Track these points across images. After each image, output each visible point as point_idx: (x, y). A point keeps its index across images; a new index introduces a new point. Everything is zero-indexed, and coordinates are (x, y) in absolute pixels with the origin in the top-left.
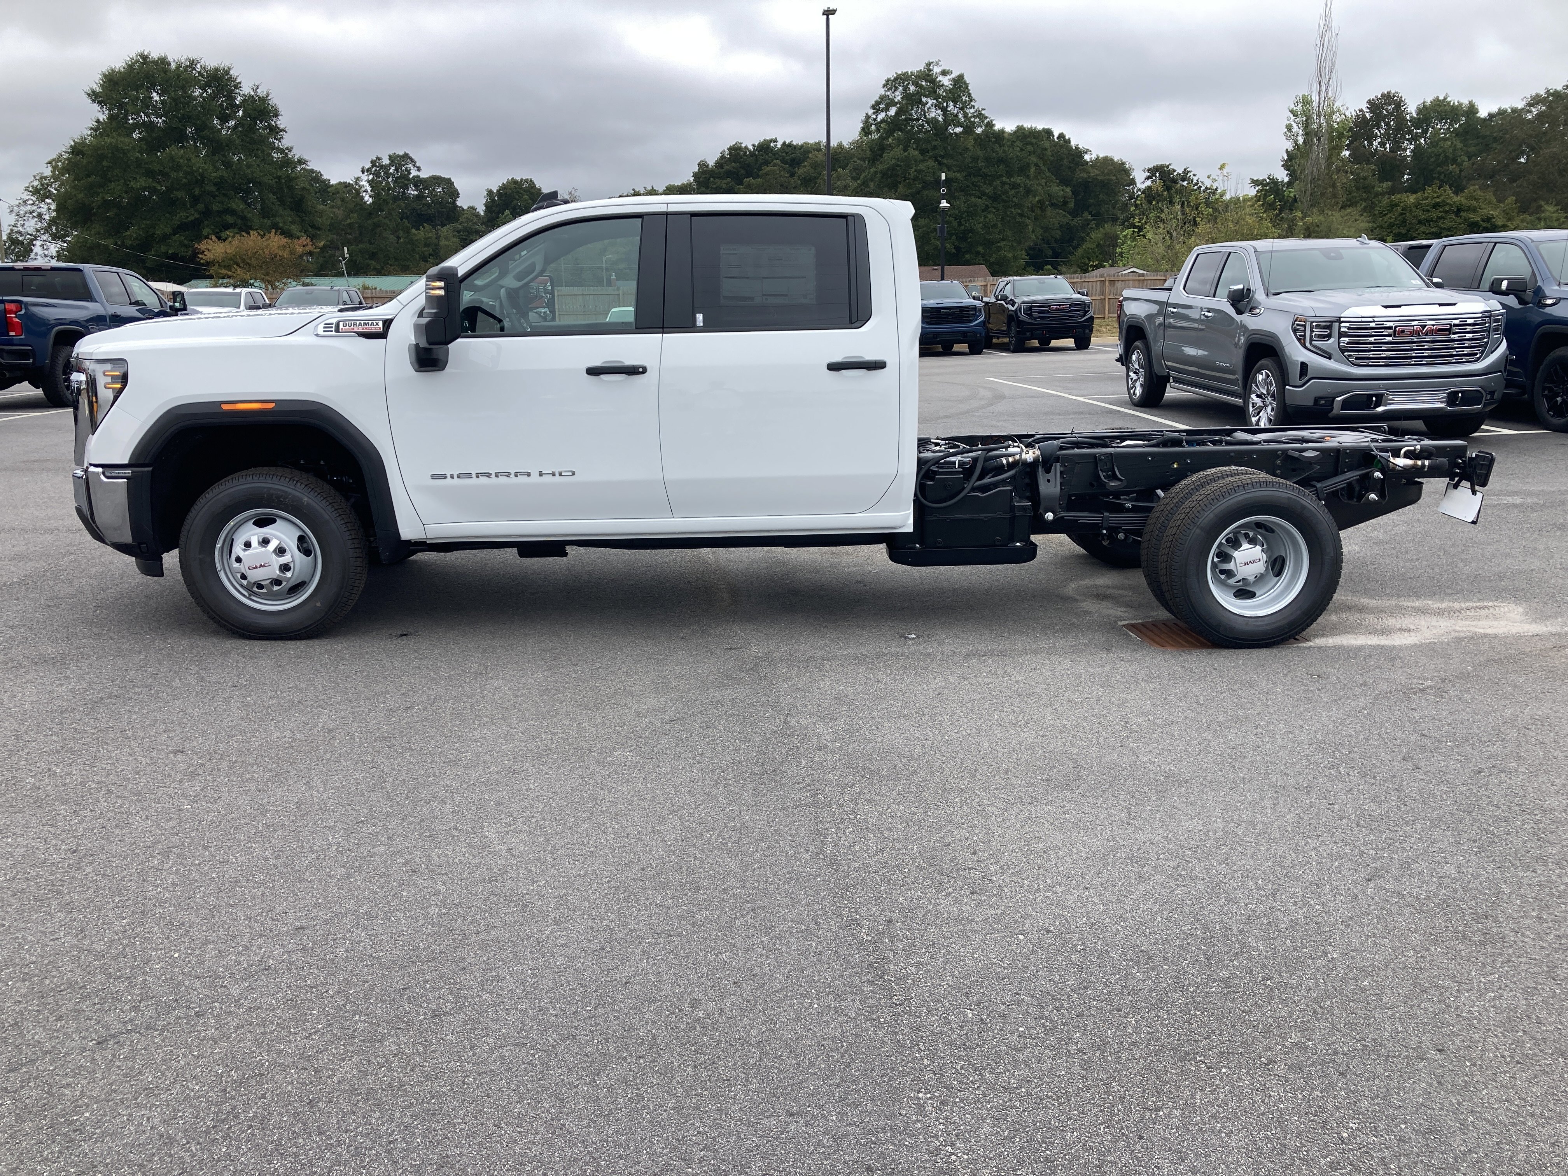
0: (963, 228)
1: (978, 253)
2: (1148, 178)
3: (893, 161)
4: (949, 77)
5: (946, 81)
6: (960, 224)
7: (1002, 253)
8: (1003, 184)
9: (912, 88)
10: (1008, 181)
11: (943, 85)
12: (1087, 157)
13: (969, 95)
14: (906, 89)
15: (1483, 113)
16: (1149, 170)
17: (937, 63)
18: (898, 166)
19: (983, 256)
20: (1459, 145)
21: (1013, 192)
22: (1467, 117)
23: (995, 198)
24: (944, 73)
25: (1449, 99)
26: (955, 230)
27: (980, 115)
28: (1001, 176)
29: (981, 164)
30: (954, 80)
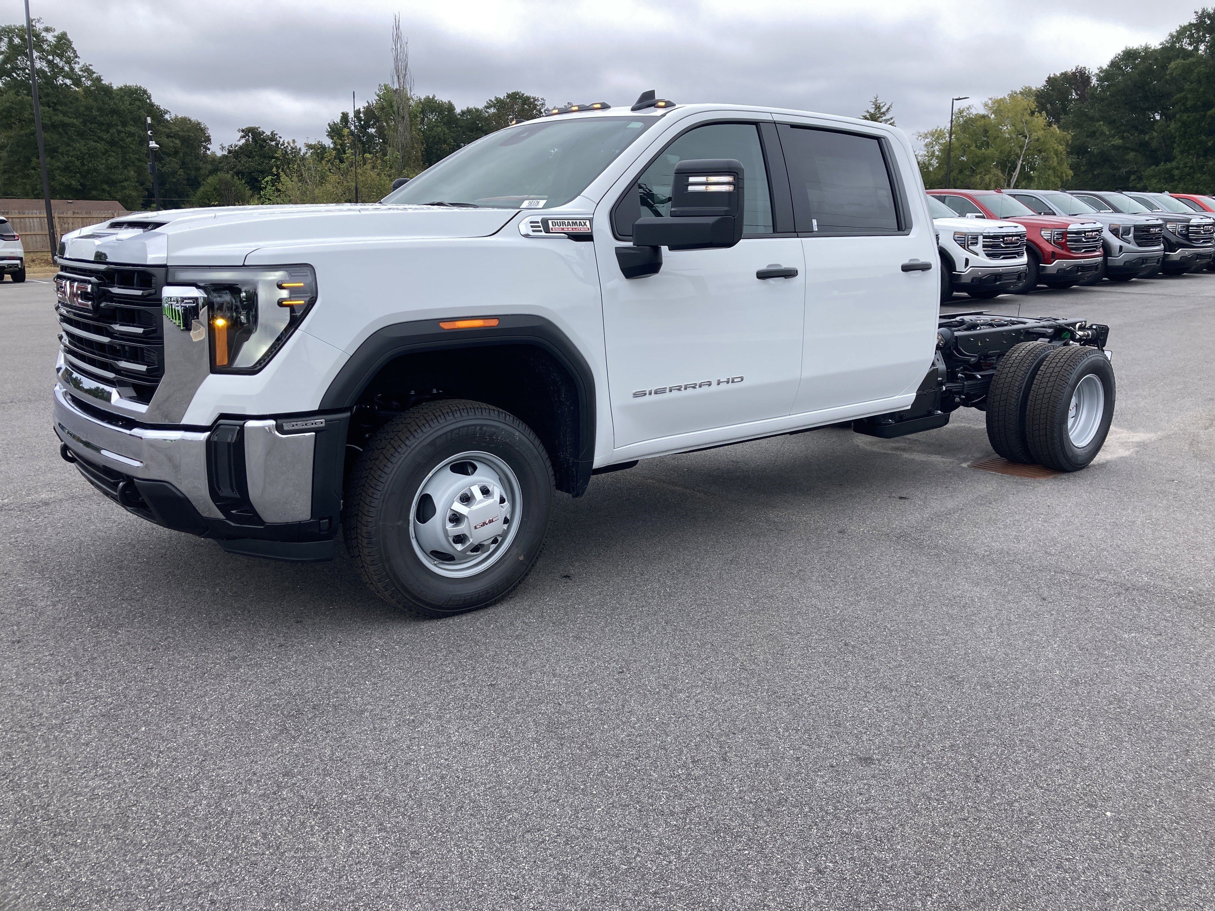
0: (86, 167)
1: (104, 190)
2: (243, 137)
3: (8, 104)
4: (52, 34)
5: (50, 37)
6: (83, 164)
7: (127, 192)
8: (119, 132)
9: (17, 41)
10: (123, 129)
11: (47, 40)
12: (167, 117)
13: (75, 52)
14: (11, 40)
15: (458, 110)
16: (243, 131)
17: (39, 21)
18: (13, 108)
19: (109, 193)
20: (447, 131)
21: (129, 139)
22: (449, 112)
23: (112, 143)
24: (47, 30)
25: (436, 99)
26: (79, 169)
27: (87, 70)
28: (116, 125)
29: (95, 113)
30: (57, 37)
